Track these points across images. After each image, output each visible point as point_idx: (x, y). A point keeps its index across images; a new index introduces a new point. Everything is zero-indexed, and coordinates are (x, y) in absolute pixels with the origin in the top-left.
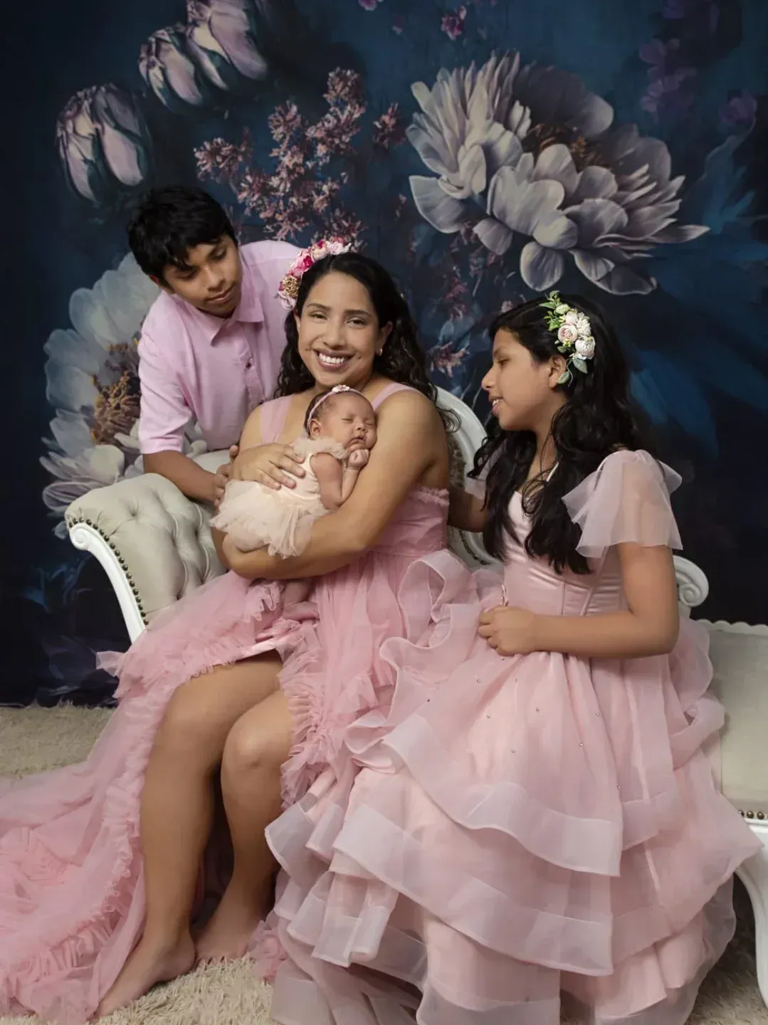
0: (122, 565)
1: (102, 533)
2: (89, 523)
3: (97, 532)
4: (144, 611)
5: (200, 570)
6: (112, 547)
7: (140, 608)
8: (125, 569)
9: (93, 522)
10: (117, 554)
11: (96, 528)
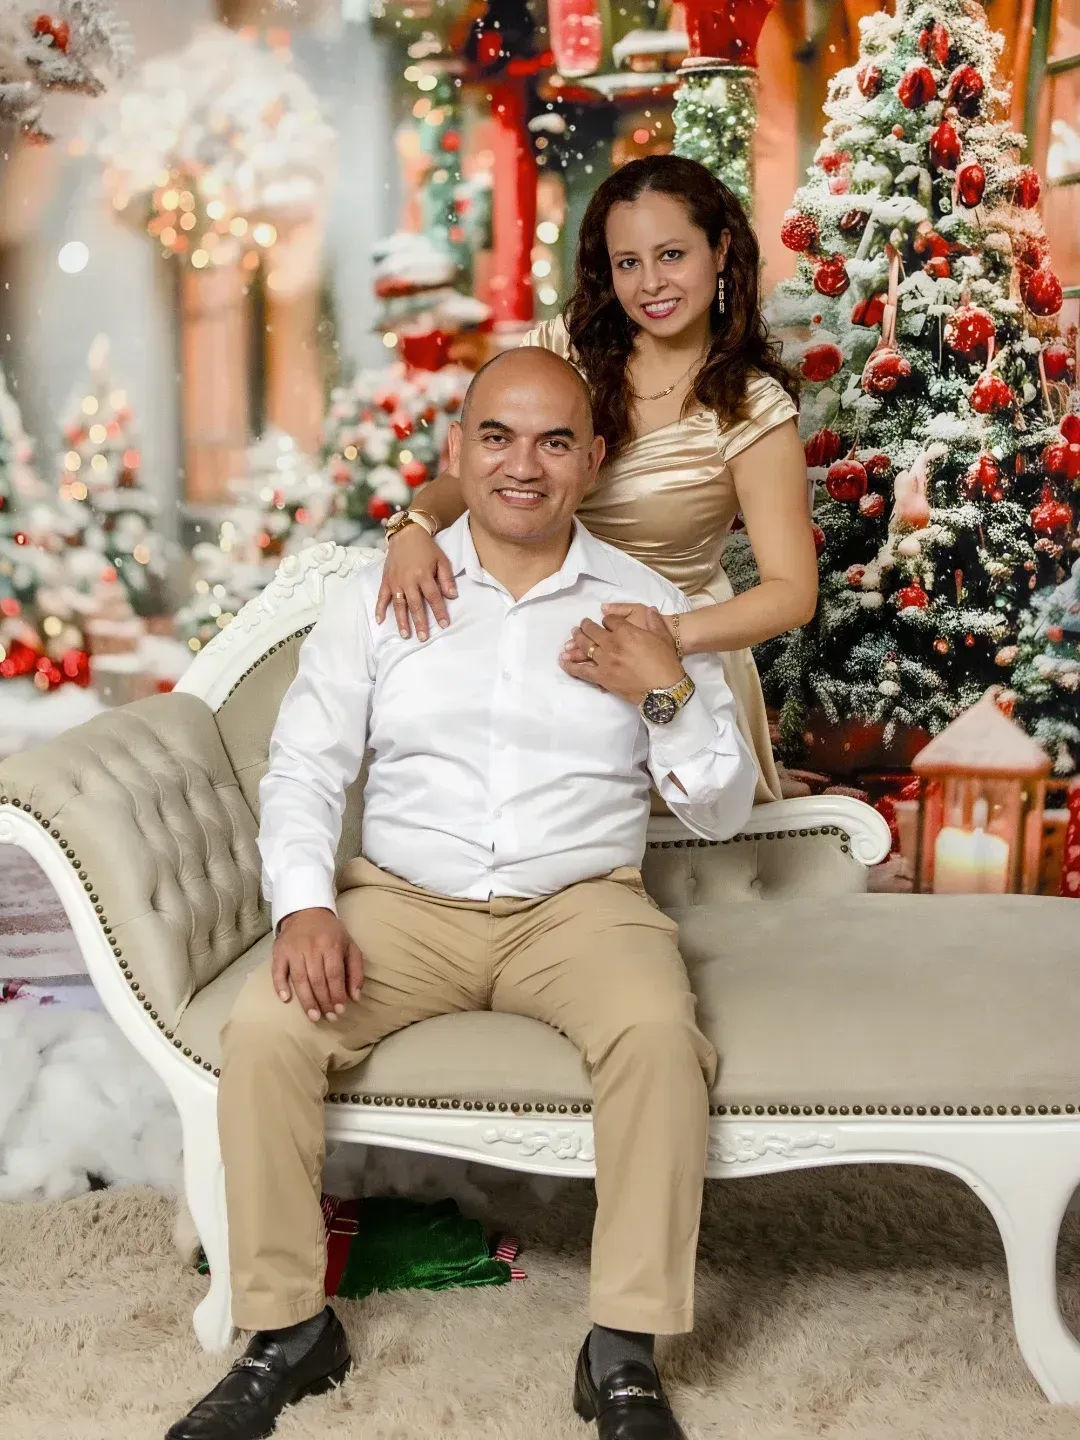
0: (72, 860)
1: (37, 816)
2: (16, 803)
3: (29, 816)
4: (108, 925)
5: (172, 862)
6: (56, 835)
7: (103, 921)
8: (77, 866)
9: (23, 802)
10: (64, 845)
11: (28, 809)
